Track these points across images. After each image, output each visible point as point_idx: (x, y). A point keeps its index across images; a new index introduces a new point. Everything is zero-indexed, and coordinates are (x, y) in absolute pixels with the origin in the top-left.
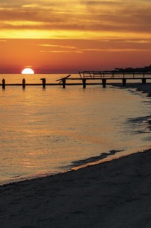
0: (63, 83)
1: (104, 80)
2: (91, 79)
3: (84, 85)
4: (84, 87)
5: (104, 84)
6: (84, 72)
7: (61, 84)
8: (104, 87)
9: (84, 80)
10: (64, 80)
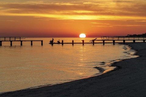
0: (93, 42)
1: (114, 41)
2: (107, 40)
3: (104, 43)
4: (104, 44)
5: (114, 43)
6: (104, 37)
7: (92, 43)
8: (114, 44)
9: (104, 41)
10: (93, 41)
